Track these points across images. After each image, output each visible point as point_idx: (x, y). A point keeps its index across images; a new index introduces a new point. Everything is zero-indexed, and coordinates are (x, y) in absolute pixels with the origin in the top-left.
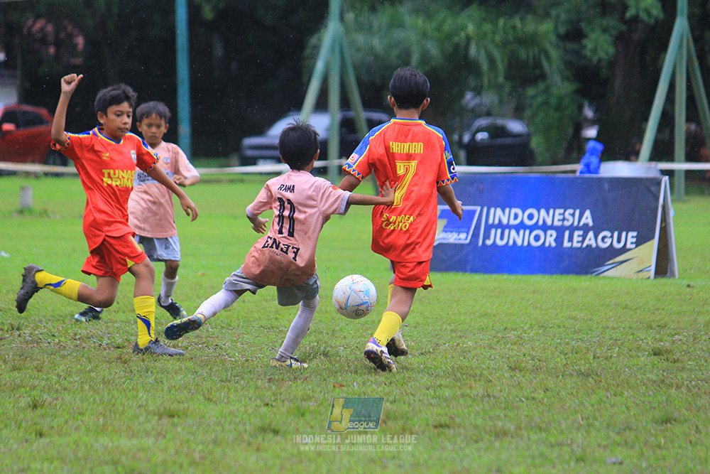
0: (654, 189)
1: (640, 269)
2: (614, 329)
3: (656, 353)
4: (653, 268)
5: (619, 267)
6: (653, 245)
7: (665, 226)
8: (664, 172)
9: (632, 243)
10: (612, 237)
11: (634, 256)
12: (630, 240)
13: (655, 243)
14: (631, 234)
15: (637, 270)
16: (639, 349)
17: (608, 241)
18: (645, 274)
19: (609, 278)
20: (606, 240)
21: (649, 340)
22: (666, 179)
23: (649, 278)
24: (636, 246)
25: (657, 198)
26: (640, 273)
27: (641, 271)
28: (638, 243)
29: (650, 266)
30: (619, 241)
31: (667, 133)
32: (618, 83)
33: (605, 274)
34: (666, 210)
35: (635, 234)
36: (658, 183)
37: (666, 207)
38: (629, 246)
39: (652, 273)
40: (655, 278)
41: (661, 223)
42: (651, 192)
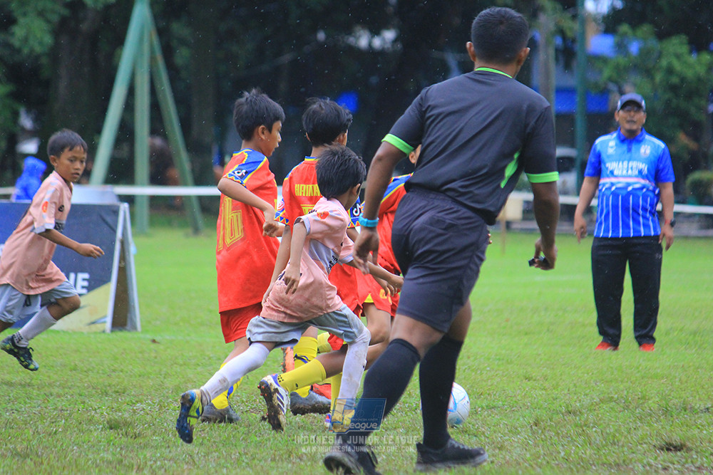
0: (109, 219)
1: (93, 319)
2: (59, 396)
3: (113, 426)
4: (109, 320)
6: (110, 289)
7: (125, 266)
8: (124, 198)
9: (83, 287)
11: (86, 304)
12: (81, 283)
13: (112, 286)
14: (81, 276)
15: (88, 321)
16: (90, 421)
18: (99, 327)
21: (103, 409)
22: (124, 207)
23: (104, 332)
24: (88, 292)
25: (114, 231)
26: (93, 326)
27: (93, 323)
28: (90, 288)
29: (106, 317)
31: (125, 148)
32: (63, 86)
34: (126, 246)
35: (86, 276)
36: (114, 211)
37: (125, 241)
39: (108, 325)
40: (112, 331)
41: (120, 262)
42: (106, 223)
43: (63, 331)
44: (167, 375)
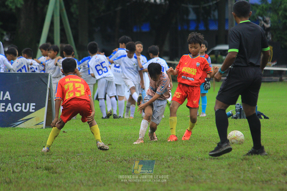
1: (37, 123)
2: (23, 156)
3: (47, 169)
4: (44, 123)
5: (25, 122)
7: (51, 100)
9: (33, 109)
10: (22, 106)
11: (35, 116)
12: (32, 107)
13: (45, 109)
14: (32, 104)
15: (35, 124)
16: (37, 167)
17: (20, 108)
18: (40, 126)
19: (20, 128)
20: (18, 107)
21: (43, 162)
23: (42, 128)
24: (35, 111)
25: (47, 85)
26: (37, 125)
27: (37, 124)
29: (43, 121)
30: (25, 108)
32: (22, 22)
33: (18, 126)
34: (51, 91)
35: (34, 104)
36: (46, 76)
37: (51, 89)
38: (31, 111)
39: (44, 125)
40: (45, 128)
41: (49, 98)
42: (43, 81)
43: (25, 128)
44: (70, 147)
